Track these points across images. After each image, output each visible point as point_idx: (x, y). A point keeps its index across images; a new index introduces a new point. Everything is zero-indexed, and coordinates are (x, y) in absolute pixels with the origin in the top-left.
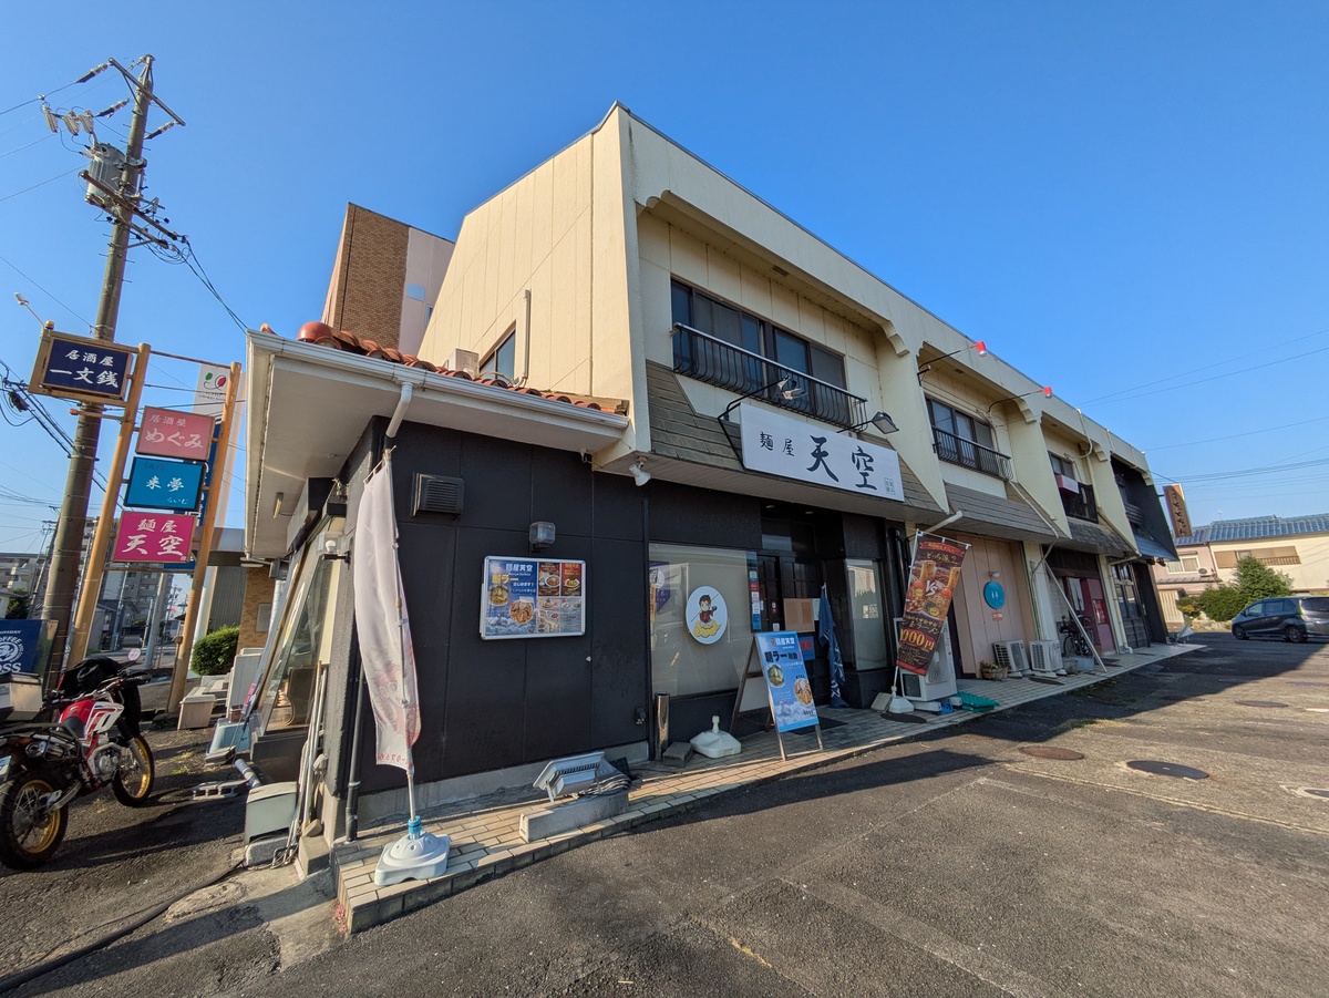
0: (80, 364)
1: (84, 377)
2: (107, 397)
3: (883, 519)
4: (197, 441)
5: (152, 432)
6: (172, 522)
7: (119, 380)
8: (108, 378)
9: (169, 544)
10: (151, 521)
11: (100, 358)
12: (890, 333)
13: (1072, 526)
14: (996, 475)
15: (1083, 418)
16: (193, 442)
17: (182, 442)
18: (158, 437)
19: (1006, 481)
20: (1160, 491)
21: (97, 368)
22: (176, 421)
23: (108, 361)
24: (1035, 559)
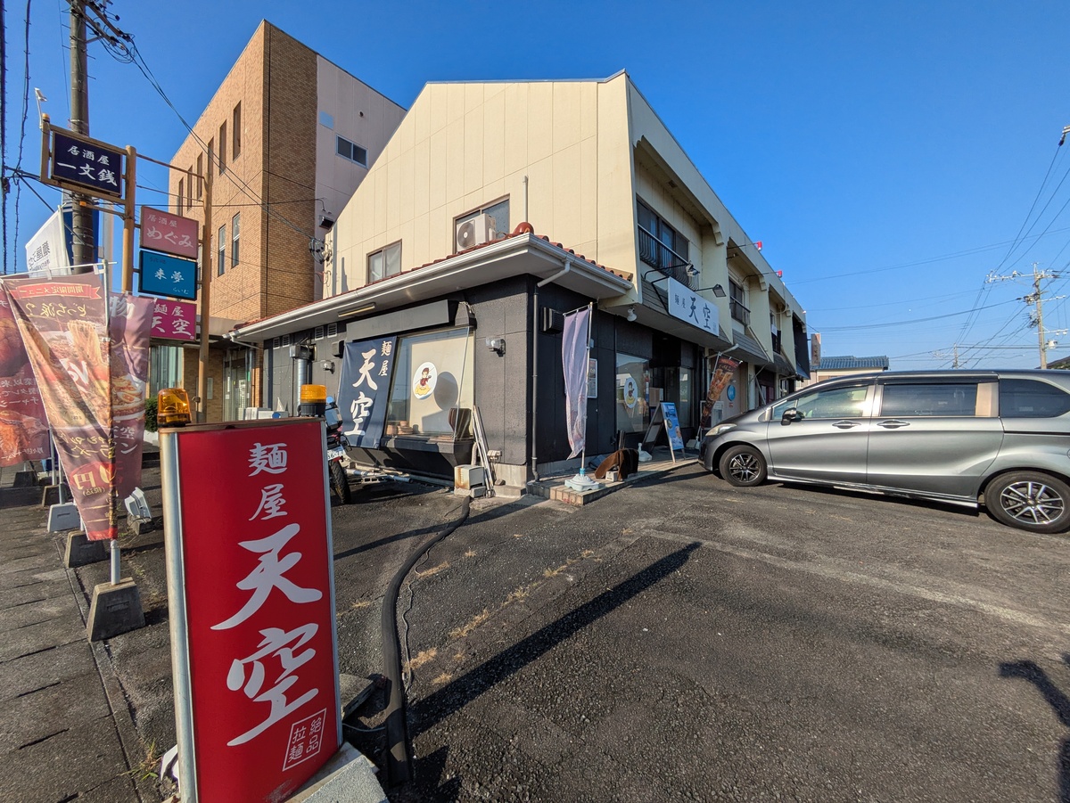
0: (80, 161)
1: (87, 173)
2: (108, 193)
3: (697, 345)
4: (188, 241)
5: (152, 230)
6: (179, 308)
7: (117, 177)
8: (107, 176)
9: (180, 325)
10: (164, 306)
11: (97, 157)
12: (716, 230)
13: (774, 356)
14: (741, 321)
15: (785, 289)
16: (184, 242)
17: (177, 241)
18: (157, 235)
19: (745, 326)
20: (809, 337)
21: (97, 167)
22: (168, 222)
23: (104, 160)
24: (751, 373)
